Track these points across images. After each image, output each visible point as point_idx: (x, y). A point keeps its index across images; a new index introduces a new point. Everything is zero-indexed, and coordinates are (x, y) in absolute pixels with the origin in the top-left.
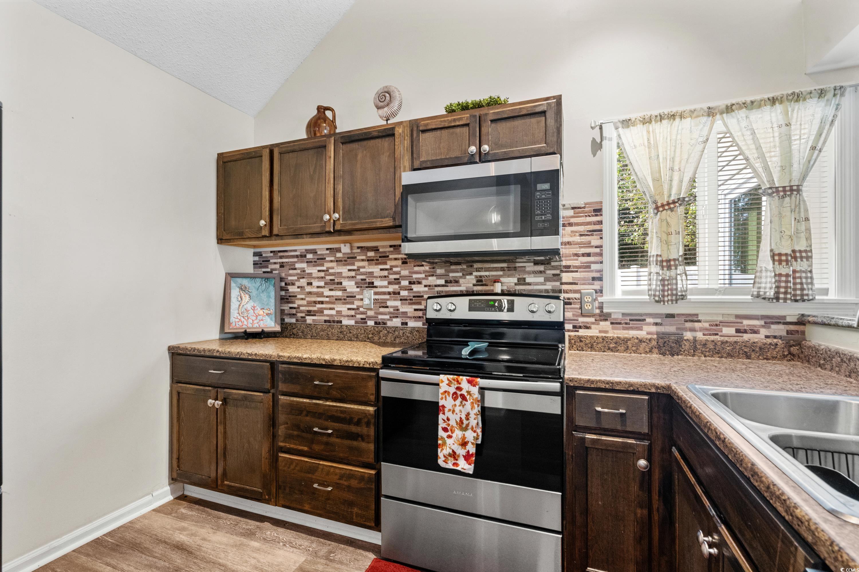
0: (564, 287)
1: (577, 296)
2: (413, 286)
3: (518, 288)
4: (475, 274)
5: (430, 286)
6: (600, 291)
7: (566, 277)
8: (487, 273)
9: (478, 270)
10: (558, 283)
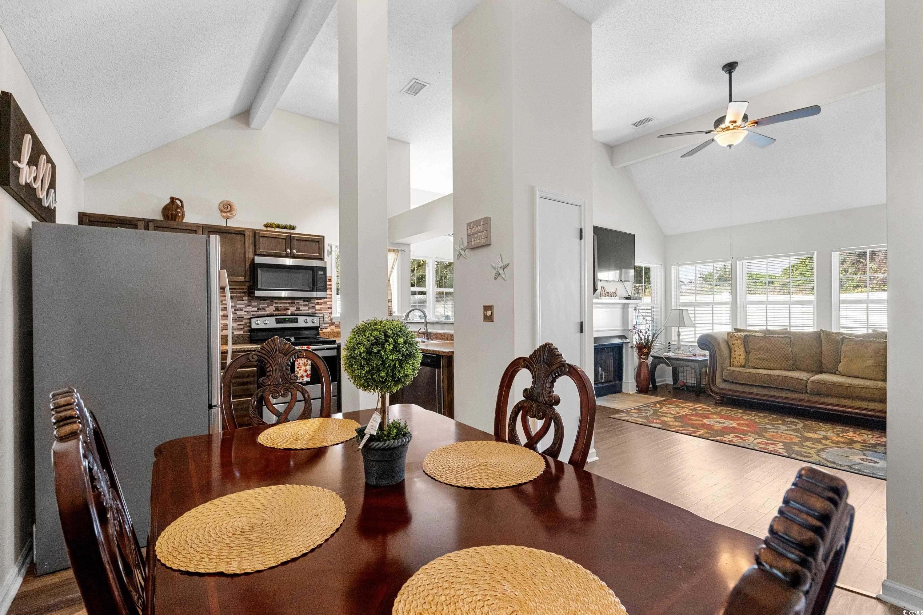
0: (317, 312)
1: (322, 315)
2: (237, 312)
3: (296, 312)
4: (274, 305)
5: (248, 311)
6: (331, 313)
7: (317, 307)
8: (281, 305)
9: (276, 303)
10: (314, 310)
